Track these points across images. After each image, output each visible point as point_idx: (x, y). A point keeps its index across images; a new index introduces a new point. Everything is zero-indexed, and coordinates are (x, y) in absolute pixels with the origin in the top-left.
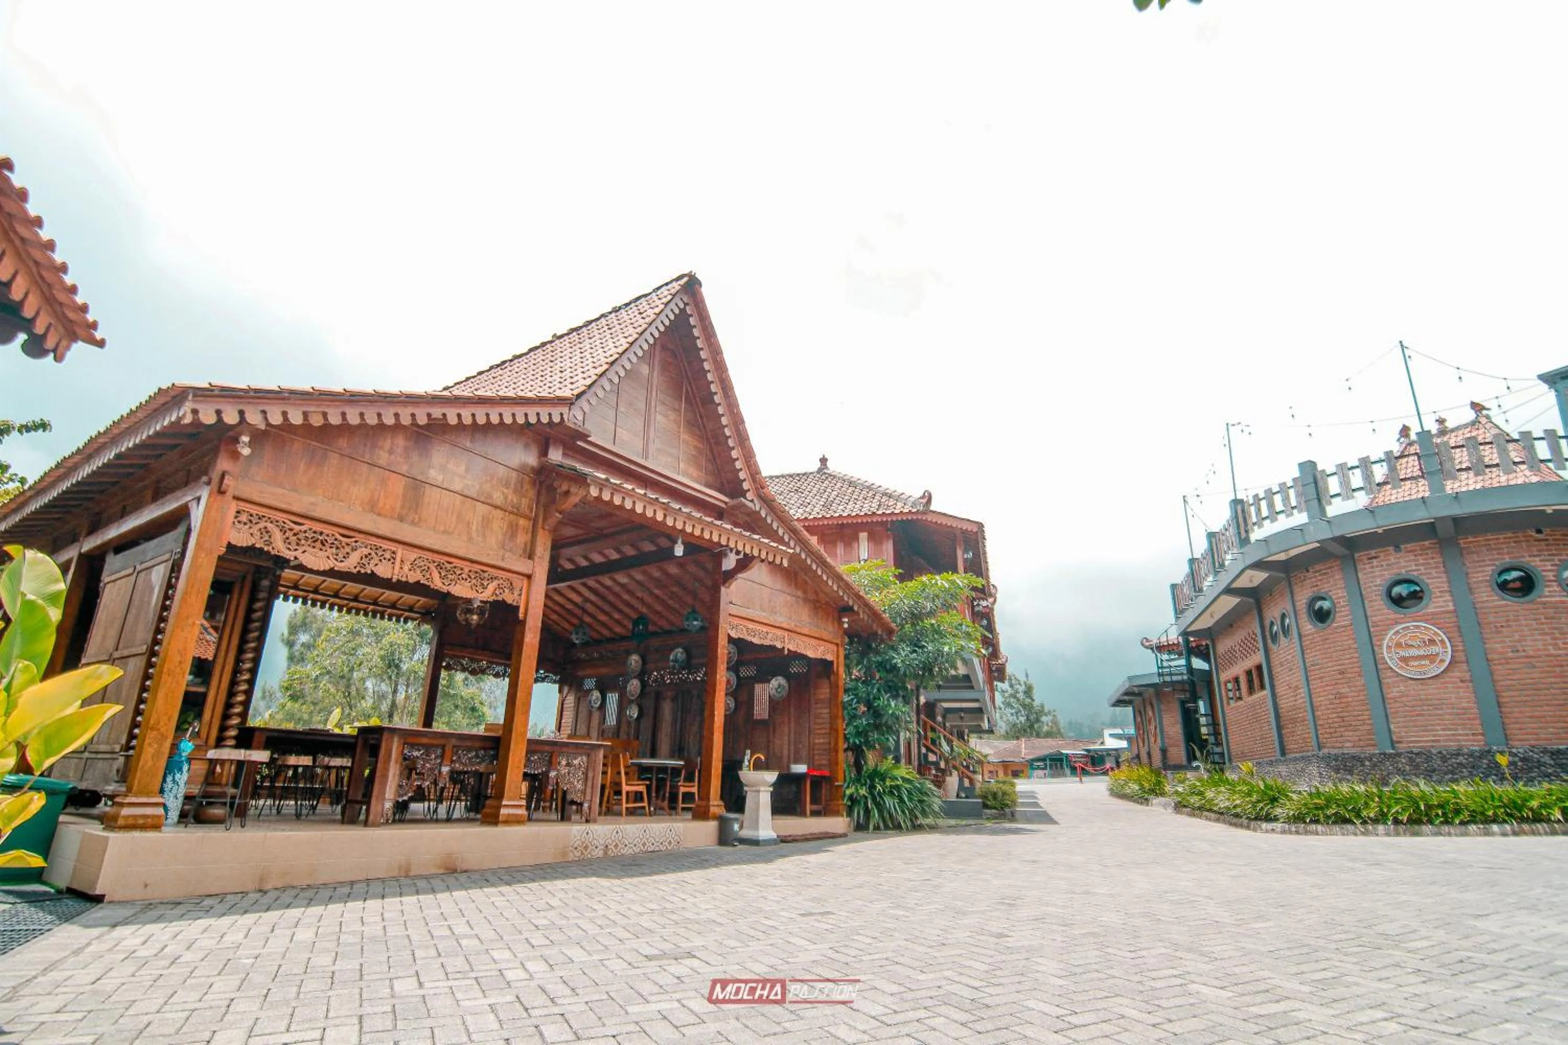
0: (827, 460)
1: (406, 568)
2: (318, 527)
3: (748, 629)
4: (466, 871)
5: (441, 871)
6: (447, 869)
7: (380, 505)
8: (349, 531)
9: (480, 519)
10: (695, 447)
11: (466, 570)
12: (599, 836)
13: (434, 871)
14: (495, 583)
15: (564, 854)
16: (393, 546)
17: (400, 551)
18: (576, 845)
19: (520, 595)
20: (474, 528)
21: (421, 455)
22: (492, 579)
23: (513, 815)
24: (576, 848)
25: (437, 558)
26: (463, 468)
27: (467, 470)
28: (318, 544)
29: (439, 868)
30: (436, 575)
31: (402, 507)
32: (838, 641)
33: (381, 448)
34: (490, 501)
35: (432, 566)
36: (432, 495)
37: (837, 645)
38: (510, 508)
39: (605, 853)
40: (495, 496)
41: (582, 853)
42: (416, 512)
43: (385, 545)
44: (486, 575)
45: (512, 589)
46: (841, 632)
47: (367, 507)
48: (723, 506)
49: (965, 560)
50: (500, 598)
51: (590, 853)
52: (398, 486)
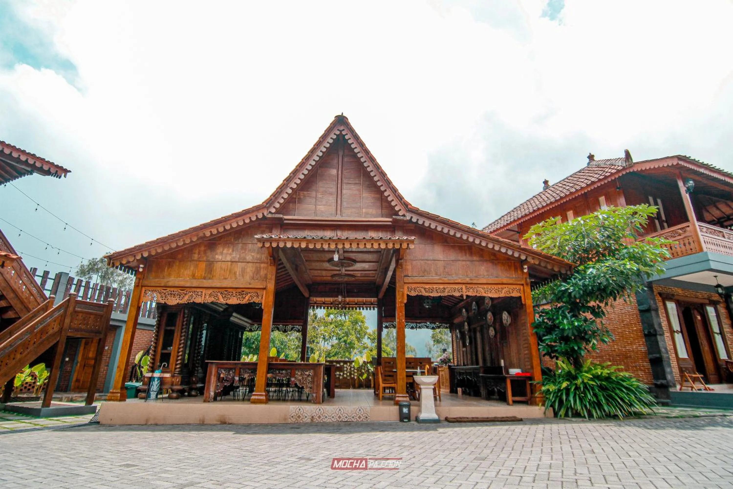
0: (593, 156)
1: (208, 297)
2: (172, 289)
3: (425, 289)
4: (231, 424)
5: (219, 423)
6: (221, 422)
7: (196, 275)
8: (183, 288)
9: (241, 270)
10: (374, 198)
11: (234, 292)
12: (307, 411)
13: (215, 423)
14: (249, 295)
15: (285, 419)
16: (201, 290)
17: (204, 291)
18: (292, 415)
19: (262, 298)
20: (238, 273)
21: (211, 251)
22: (247, 294)
23: (257, 399)
24: (292, 417)
25: (220, 290)
26: (231, 251)
27: (233, 251)
28: (173, 295)
29: (218, 421)
30: (221, 297)
31: (205, 273)
32: (523, 282)
33: (195, 253)
34: (245, 261)
35: (219, 294)
36: (218, 266)
37: (523, 285)
38: (256, 261)
39: (312, 420)
40: (247, 258)
41: (296, 420)
42: (211, 274)
43: (198, 290)
44: (244, 293)
45: (258, 296)
46: (525, 276)
47: (191, 277)
48: (390, 223)
49: (688, 189)
50: (252, 301)
51: (302, 420)
52: (203, 265)
